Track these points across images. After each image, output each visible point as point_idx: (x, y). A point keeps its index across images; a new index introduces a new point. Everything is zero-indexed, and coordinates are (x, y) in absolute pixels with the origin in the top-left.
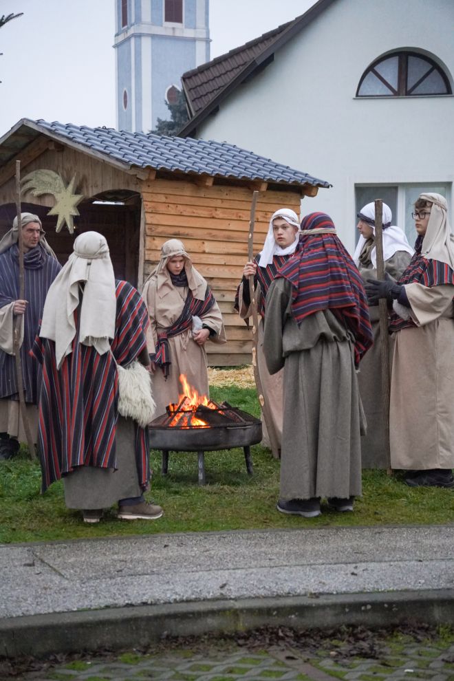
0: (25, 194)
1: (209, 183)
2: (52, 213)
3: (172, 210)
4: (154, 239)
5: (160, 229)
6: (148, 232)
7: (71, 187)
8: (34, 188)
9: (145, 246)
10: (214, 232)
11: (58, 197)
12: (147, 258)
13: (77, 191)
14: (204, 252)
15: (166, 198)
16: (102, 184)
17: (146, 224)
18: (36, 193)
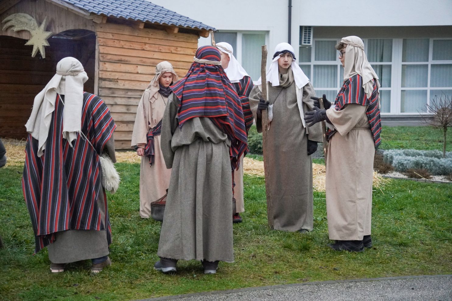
0: (7, 29)
1: (142, 26)
2: (28, 43)
3: (117, 44)
4: (105, 64)
5: (109, 57)
6: (101, 59)
7: (43, 26)
8: (13, 26)
9: (99, 68)
10: (144, 60)
11: (33, 33)
12: (100, 76)
13: (47, 29)
14: (138, 73)
15: (113, 36)
16: (66, 25)
17: (99, 53)
18: (16, 29)
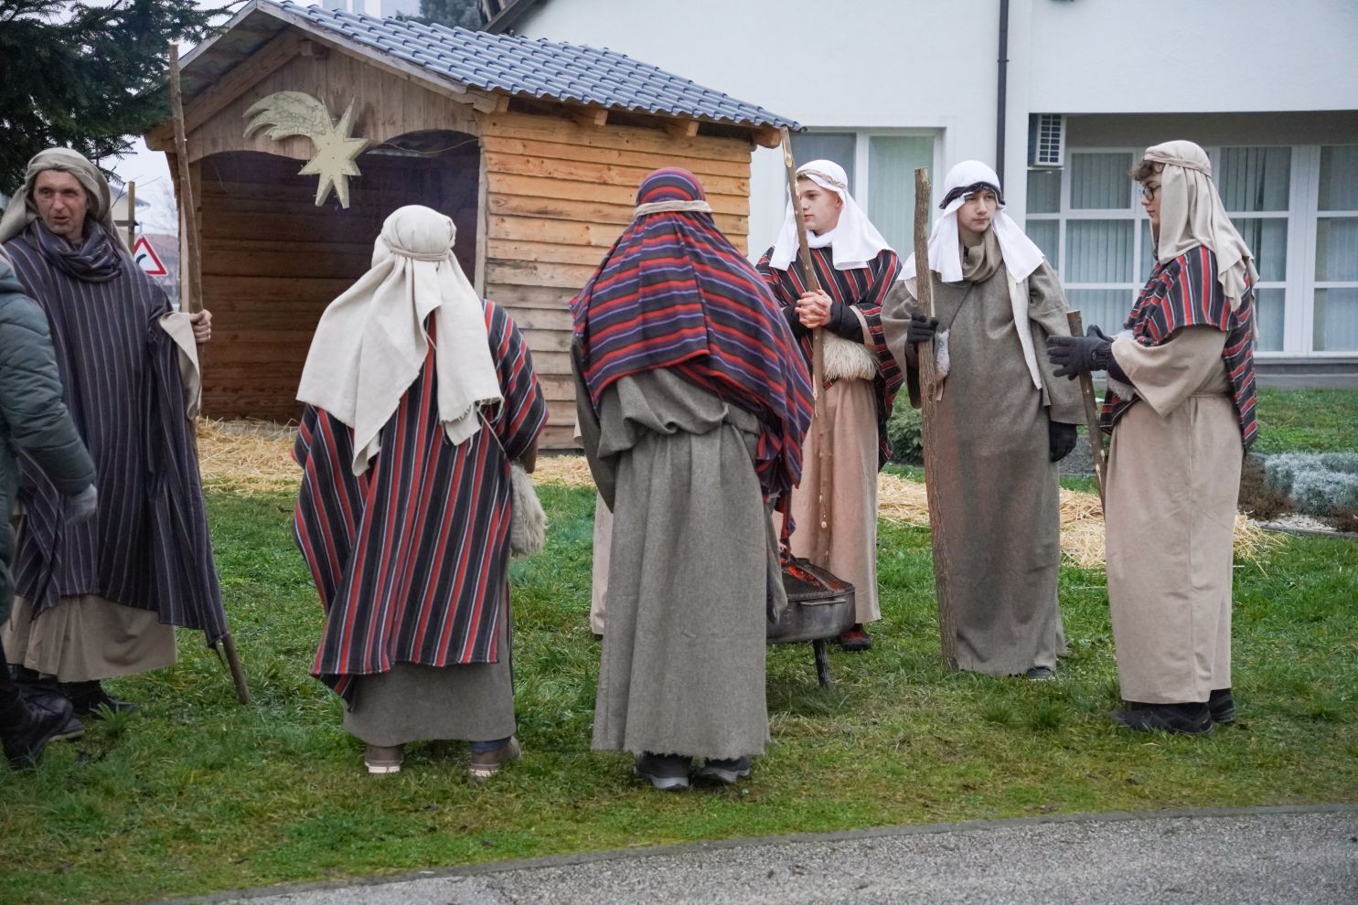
0: (254, 135)
1: (601, 120)
2: (306, 170)
3: (534, 168)
4: (503, 221)
5: (514, 202)
6: (493, 208)
7: (345, 123)
8: (271, 125)
9: (487, 233)
10: (607, 209)
11: (319, 141)
12: (490, 255)
13: (356, 132)
14: (589, 245)
15: (524, 146)
16: (404, 120)
17: (489, 193)
18: (276, 133)
